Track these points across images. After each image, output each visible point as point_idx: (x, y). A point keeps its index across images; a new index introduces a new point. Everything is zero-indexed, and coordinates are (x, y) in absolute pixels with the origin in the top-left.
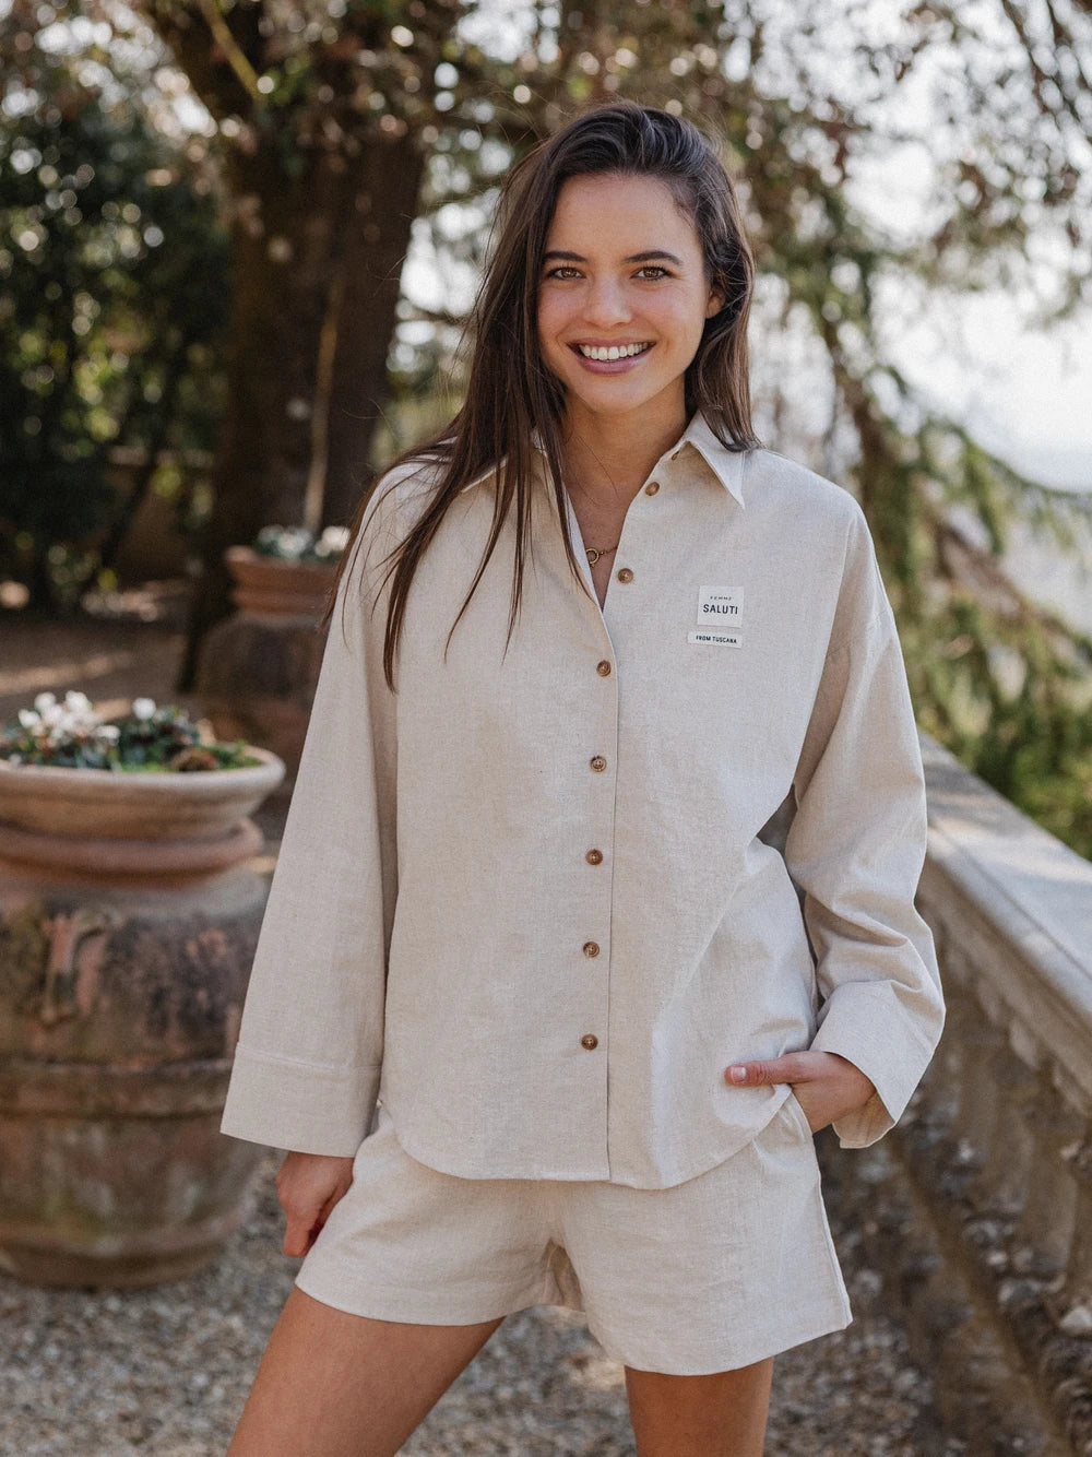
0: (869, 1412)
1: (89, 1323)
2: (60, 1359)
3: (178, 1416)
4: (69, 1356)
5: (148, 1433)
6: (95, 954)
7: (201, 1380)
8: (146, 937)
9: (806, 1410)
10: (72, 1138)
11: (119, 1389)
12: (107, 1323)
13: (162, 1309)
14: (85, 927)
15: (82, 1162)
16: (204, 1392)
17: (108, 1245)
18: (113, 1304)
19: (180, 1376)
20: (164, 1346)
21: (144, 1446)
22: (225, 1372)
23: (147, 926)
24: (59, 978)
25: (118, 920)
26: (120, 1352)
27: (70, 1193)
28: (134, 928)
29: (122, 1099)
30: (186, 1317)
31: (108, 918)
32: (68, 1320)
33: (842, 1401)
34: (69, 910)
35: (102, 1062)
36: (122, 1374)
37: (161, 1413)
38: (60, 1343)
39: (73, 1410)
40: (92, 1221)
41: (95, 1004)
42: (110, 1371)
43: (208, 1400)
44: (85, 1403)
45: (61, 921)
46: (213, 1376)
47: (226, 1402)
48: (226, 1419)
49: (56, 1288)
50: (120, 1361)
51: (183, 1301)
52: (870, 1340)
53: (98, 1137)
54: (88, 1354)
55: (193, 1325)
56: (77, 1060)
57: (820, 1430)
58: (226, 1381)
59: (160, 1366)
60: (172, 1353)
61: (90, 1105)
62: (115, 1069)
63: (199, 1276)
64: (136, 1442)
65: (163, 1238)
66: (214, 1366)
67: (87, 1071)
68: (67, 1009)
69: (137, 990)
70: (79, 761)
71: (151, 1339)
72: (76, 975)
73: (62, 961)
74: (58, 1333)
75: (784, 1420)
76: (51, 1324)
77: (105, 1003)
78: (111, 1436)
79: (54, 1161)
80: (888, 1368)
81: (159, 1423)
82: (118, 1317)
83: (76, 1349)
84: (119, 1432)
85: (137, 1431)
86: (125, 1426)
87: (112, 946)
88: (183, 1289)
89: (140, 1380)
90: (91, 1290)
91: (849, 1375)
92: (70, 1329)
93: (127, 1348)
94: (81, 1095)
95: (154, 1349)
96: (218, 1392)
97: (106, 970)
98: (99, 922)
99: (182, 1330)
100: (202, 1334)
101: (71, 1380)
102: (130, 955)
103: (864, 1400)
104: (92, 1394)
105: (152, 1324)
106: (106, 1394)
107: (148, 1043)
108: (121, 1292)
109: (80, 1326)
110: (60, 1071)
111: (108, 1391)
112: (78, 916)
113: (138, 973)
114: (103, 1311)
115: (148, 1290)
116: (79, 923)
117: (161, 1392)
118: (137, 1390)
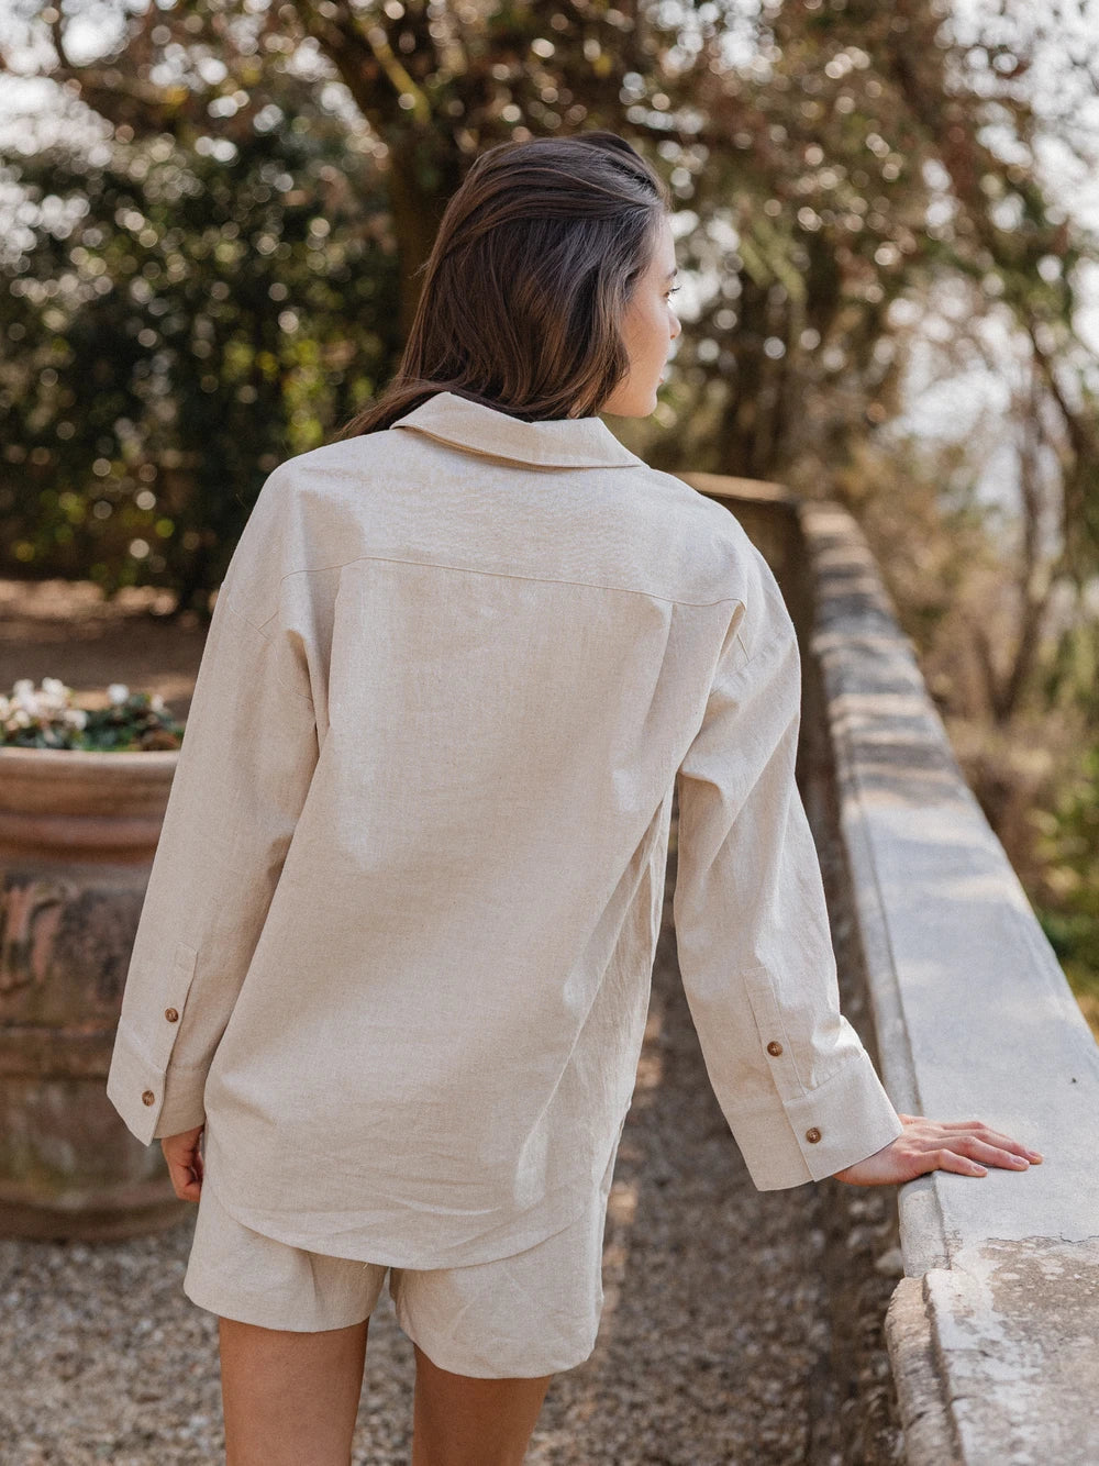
0: (777, 1360)
1: (53, 1273)
2: (19, 1306)
3: (112, 1358)
4: (29, 1301)
5: (80, 1370)
6: (49, 924)
7: (146, 1325)
8: (100, 908)
9: (716, 1358)
10: (32, 1097)
11: (63, 1332)
12: (69, 1272)
13: (125, 1260)
14: (41, 899)
15: (43, 1121)
16: (146, 1335)
17: (72, 1200)
18: (80, 1255)
19: (129, 1321)
20: (119, 1293)
21: (71, 1384)
22: (171, 1319)
23: (102, 899)
24: (15, 947)
25: (74, 891)
26: (76, 1299)
27: (33, 1149)
28: (87, 900)
29: (75, 1061)
30: (147, 1269)
31: (63, 890)
32: (34, 1268)
33: (753, 1350)
34: (23, 882)
35: (56, 1026)
36: (71, 1318)
37: (96, 1355)
38: (23, 1291)
39: (15, 1350)
40: (56, 1177)
41: (49, 970)
42: (62, 1316)
43: (147, 1343)
44: (28, 1344)
45: (16, 893)
46: (158, 1322)
47: (162, 1346)
48: (154, 1360)
49: (31, 1240)
50: (74, 1307)
51: (149, 1253)
52: (799, 1295)
53: (56, 1097)
54: (47, 1301)
55: (153, 1275)
56: (33, 1024)
57: (724, 1376)
58: (170, 1326)
59: (113, 1313)
60: (127, 1301)
61: (46, 1067)
62: (68, 1032)
63: (172, 1232)
64: (66, 1379)
65: (126, 1195)
66: (162, 1313)
67: (43, 1034)
68: (22, 975)
69: (90, 957)
70: (39, 742)
71: (109, 1288)
72: (31, 944)
73: (18, 930)
74: (24, 1282)
75: (693, 1367)
76: (17, 1273)
77: (58, 970)
78: (44, 1374)
79: (17, 1120)
80: (806, 1319)
81: (92, 1362)
82: (82, 1268)
83: (36, 1296)
84: (53, 1370)
85: (70, 1369)
86: (59, 1366)
87: (67, 917)
88: (153, 1242)
89: (87, 1324)
90: (62, 1243)
91: (770, 1327)
92: (35, 1278)
93: (85, 1296)
94: (37, 1057)
95: (111, 1297)
96: (158, 1336)
97: (60, 939)
98: (55, 894)
99: (141, 1280)
100: (160, 1284)
101: (22, 1324)
102: (83, 924)
103: (775, 1349)
104: (38, 1337)
105: (114, 1274)
106: (52, 1337)
107: (100, 1008)
108: (92, 1246)
109: (44, 1276)
110: (16, 1034)
111: (53, 1334)
112: (33, 888)
113: (91, 942)
114: (69, 1261)
115: (118, 1243)
116: (34, 895)
117: (104, 1336)
118: (80, 1333)
